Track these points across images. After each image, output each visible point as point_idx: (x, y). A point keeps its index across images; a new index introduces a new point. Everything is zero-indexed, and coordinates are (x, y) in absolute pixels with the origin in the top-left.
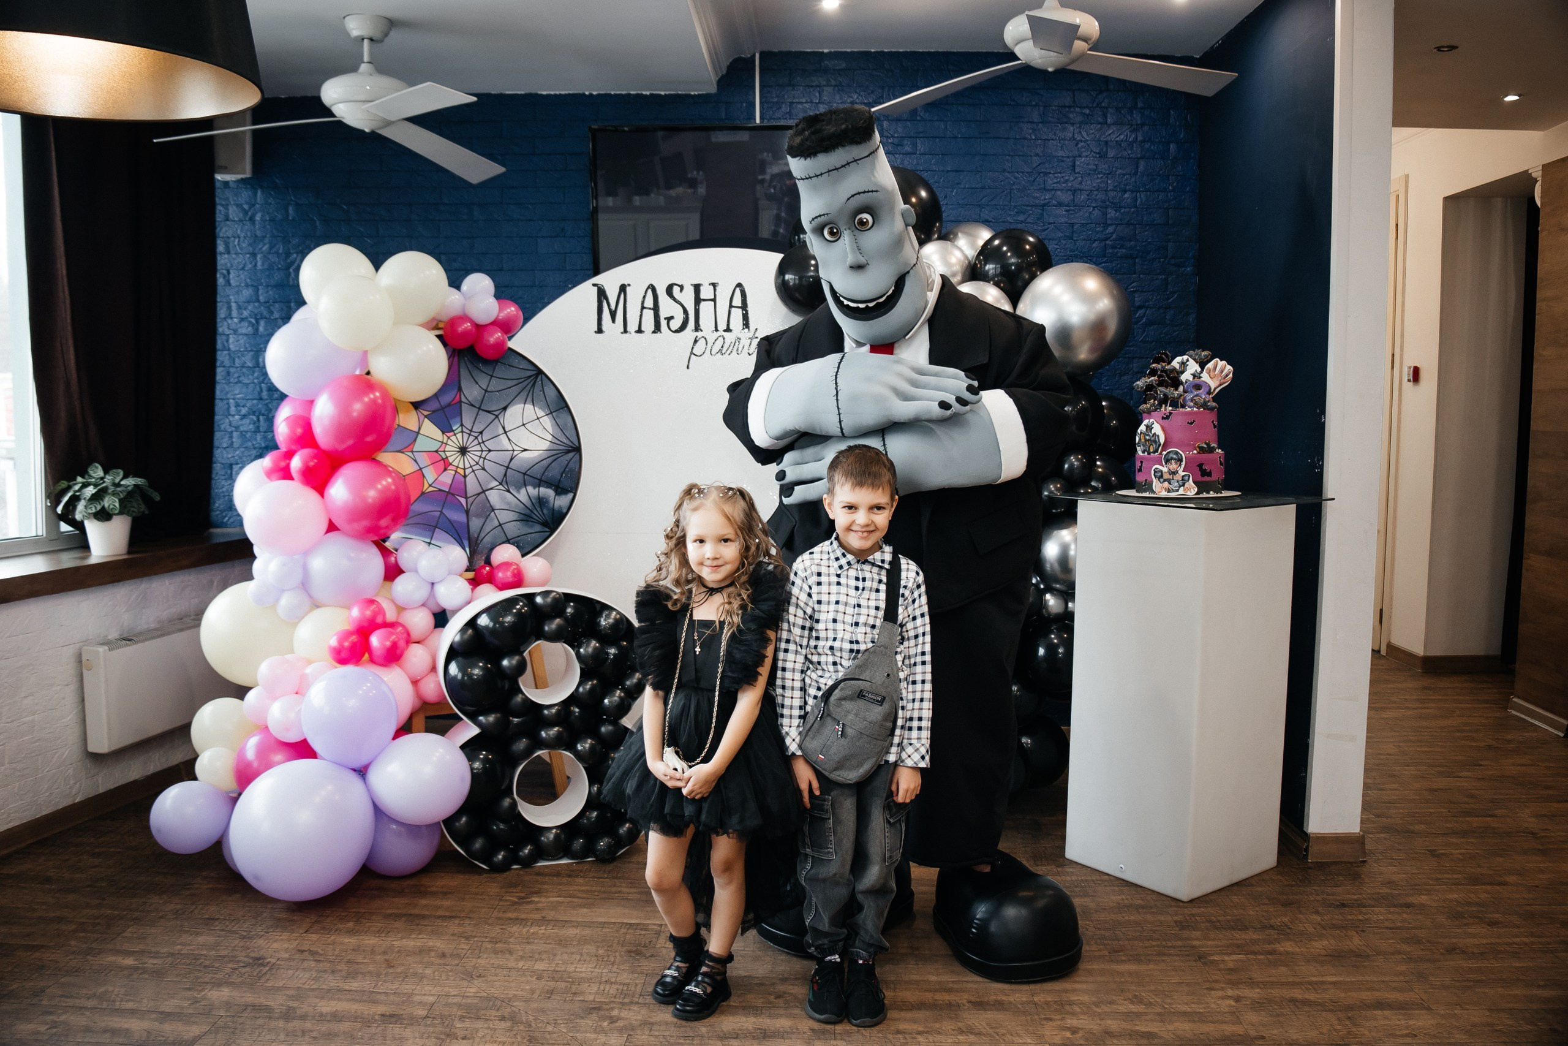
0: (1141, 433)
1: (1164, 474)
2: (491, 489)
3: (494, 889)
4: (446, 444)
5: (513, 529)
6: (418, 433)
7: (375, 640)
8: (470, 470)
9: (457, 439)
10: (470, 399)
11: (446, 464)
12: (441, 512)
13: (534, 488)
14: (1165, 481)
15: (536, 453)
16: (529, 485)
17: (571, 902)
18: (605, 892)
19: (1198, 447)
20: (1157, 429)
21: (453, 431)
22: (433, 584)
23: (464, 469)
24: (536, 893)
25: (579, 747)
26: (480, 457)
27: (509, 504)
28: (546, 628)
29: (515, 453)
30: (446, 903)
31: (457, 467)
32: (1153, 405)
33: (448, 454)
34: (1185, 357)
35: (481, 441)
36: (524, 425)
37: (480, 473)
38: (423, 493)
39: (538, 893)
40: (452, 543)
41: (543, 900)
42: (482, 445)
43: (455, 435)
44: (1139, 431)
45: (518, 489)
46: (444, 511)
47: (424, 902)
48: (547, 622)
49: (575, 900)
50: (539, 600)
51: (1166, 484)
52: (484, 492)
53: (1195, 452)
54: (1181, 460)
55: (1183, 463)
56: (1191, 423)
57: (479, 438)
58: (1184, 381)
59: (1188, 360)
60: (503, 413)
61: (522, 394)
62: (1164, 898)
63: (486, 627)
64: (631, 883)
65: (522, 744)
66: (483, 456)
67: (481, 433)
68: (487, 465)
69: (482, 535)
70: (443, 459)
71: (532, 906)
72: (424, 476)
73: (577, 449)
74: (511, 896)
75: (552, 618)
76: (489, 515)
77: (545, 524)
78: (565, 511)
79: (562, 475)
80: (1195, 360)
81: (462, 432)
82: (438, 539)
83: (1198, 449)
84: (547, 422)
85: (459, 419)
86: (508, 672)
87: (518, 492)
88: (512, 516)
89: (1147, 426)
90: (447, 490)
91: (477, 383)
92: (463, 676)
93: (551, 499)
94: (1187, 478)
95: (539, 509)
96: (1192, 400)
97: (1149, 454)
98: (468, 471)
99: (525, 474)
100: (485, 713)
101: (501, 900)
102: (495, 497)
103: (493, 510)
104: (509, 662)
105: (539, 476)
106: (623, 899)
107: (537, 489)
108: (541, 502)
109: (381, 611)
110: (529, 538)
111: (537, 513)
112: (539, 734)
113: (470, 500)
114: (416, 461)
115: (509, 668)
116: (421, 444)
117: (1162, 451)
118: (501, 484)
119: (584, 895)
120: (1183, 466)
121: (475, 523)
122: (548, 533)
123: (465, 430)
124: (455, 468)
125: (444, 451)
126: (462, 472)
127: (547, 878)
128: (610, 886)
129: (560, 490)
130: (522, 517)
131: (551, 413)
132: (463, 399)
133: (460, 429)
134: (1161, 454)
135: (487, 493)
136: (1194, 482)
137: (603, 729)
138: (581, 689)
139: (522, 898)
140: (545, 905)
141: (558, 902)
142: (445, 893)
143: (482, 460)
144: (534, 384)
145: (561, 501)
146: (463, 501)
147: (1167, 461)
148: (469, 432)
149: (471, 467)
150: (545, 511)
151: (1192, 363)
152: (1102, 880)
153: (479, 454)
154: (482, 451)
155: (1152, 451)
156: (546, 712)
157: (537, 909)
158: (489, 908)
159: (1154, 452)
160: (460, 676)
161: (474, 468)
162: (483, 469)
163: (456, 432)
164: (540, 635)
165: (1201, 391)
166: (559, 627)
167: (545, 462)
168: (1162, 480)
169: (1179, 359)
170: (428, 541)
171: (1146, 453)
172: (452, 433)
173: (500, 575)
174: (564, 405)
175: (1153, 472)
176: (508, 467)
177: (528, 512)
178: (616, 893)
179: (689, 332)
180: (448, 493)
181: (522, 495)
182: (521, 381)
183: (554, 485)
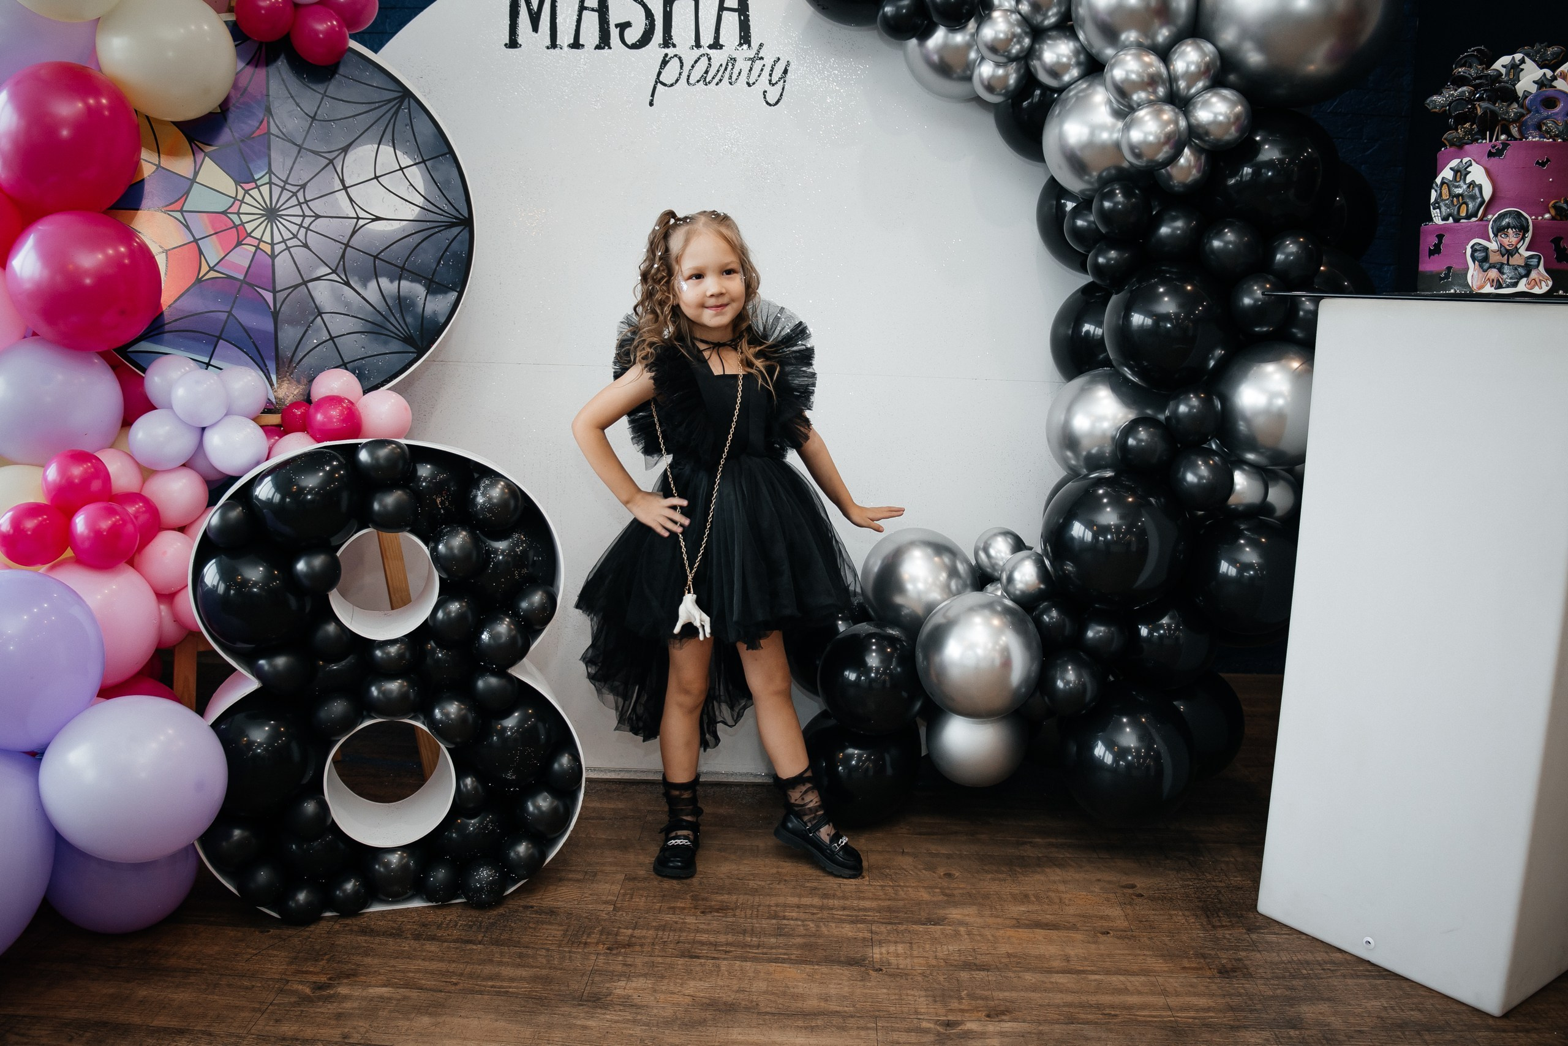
0: (1443, 183)
1: (1491, 255)
2: (318, 279)
3: (276, 964)
4: (242, 201)
5: (353, 346)
6: (193, 181)
7: (80, 523)
8: (283, 246)
9: (261, 195)
10: (284, 130)
11: (241, 236)
12: (230, 313)
13: (392, 281)
14: (1492, 266)
15: (396, 225)
16: (383, 275)
17: (405, 998)
18: (471, 976)
19: (1555, 207)
20: (1477, 174)
21: (255, 181)
22: (203, 429)
23: (272, 244)
24: (348, 976)
25: (438, 713)
26: (301, 226)
27: (347, 304)
28: (376, 506)
29: (361, 222)
30: (182, 996)
31: (260, 240)
32: (1469, 132)
33: (245, 218)
34: (1518, 56)
35: (302, 200)
36: (376, 178)
37: (299, 253)
38: (199, 281)
39: (350, 975)
40: (246, 365)
41: (357, 992)
42: (304, 206)
43: (258, 187)
44: (1438, 180)
45: (365, 284)
46: (234, 312)
47: (143, 992)
48: (378, 495)
49: (414, 994)
50: (364, 456)
51: (1493, 273)
52: (305, 283)
53: (1547, 216)
54: (1524, 229)
55: (1529, 235)
56: (1543, 164)
57: (300, 195)
58: (1520, 94)
59: (1523, 61)
60: (343, 154)
61: (374, 127)
62: (1455, 1007)
63: (269, 503)
64: (521, 955)
65: (337, 707)
66: (305, 225)
67: (303, 187)
68: (312, 240)
69: (300, 354)
70: (236, 226)
71: (332, 1008)
72: (201, 253)
73: (467, 222)
74: (301, 982)
75: (389, 488)
76: (312, 322)
77: (408, 340)
78: (442, 320)
79: (439, 262)
80: (1534, 61)
81: (270, 183)
82: (224, 359)
83: (1553, 212)
84: (416, 175)
85: (266, 160)
86: (305, 581)
87: (365, 286)
88: (351, 324)
89: (1456, 171)
90: (241, 277)
91: (298, 105)
92: (228, 589)
93: (420, 302)
94: (1534, 261)
95: (398, 316)
96: (1538, 127)
97: (1457, 220)
98: (278, 248)
99: (376, 257)
100: (270, 654)
101: (281, 991)
102: (323, 293)
103: (320, 314)
104: (308, 564)
105: (399, 262)
106: (498, 994)
107: (396, 283)
108: (403, 303)
109: (101, 473)
110: (380, 362)
111: (395, 323)
112: (368, 691)
113: (281, 296)
114: (187, 227)
115: (311, 574)
116: (197, 200)
117: (1485, 214)
118: (334, 272)
119: (431, 983)
120: (1527, 240)
121: (289, 335)
122: (415, 355)
123: (275, 180)
124: (256, 243)
125: (238, 214)
126: (267, 248)
127: (377, 940)
128: (482, 962)
129: (434, 287)
130: (369, 327)
131: (424, 161)
132: (274, 130)
133: (266, 179)
134: (1481, 220)
135: (310, 285)
136: (1546, 270)
137: (480, 684)
138: (440, 615)
139: (321, 987)
140: (356, 1005)
141: (381, 998)
142: (187, 972)
143: (303, 231)
144: (396, 113)
145: (438, 305)
146: (268, 296)
147: (1499, 230)
148: (282, 184)
149: (284, 241)
150: (409, 320)
151: (1529, 65)
152: (1333, 963)
153: (298, 220)
154: (304, 216)
155: (1463, 214)
156: (378, 653)
157: (339, 1016)
158: (254, 1010)
159: (1468, 217)
160: (221, 589)
161: (289, 243)
162: (306, 245)
163: (259, 183)
164: (365, 519)
165: (1557, 110)
166: (399, 506)
167: (410, 239)
168: (1486, 266)
169: (1506, 60)
170: (207, 360)
171: (1451, 220)
172: (253, 185)
173: (319, 417)
174: (446, 150)
175: (1469, 251)
176: (347, 245)
177: (379, 319)
178: (491, 978)
179: (654, 51)
180: (244, 282)
181: (371, 292)
182: (373, 106)
183: (425, 278)
